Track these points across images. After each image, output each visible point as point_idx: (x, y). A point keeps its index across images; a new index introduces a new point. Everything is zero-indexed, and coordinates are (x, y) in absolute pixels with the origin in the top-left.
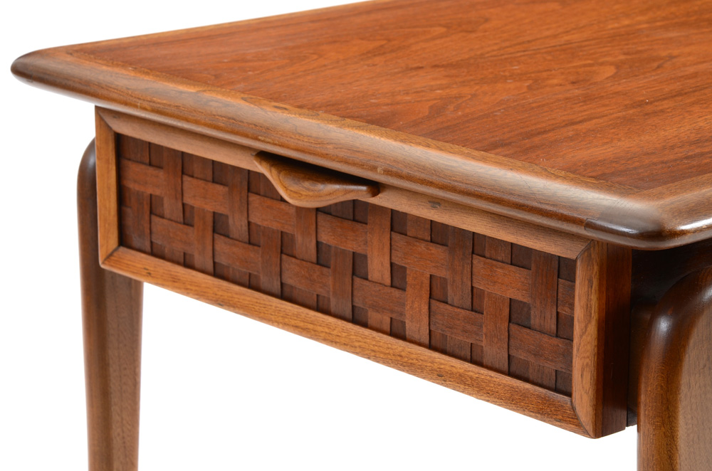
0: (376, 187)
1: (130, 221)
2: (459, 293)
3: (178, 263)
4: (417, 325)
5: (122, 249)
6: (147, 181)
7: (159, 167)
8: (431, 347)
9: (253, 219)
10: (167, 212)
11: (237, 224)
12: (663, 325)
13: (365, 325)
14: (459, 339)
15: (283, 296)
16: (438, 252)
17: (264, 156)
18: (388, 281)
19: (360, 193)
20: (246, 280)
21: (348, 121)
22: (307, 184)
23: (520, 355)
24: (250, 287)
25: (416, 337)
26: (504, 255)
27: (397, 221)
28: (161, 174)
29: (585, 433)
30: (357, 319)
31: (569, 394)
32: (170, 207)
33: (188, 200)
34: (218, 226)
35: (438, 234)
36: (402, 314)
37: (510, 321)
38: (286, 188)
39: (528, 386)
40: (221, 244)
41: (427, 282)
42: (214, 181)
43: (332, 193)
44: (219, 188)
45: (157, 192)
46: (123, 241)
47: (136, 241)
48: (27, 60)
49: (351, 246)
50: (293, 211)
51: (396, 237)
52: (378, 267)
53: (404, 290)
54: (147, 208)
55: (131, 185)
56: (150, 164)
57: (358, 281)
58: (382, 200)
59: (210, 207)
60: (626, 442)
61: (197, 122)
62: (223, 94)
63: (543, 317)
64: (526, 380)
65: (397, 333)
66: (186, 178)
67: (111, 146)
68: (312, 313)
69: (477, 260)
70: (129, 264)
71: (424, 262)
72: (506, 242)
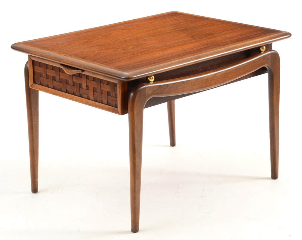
0: (83, 71)
1: (36, 78)
2: (98, 90)
4: (91, 97)
5: (34, 84)
6: (39, 70)
7: (42, 67)
8: (94, 101)
9: (60, 77)
10: (43, 76)
11: (57, 78)
12: (132, 94)
13: (82, 97)
14: (99, 99)
15: (67, 92)
16: (95, 82)
17: (62, 65)
18: (86, 89)
19: (80, 72)
20: (59, 89)
22: (70, 70)
23: (109, 101)
24: (60, 91)
25: (91, 99)
26: (106, 83)
27: (87, 77)
28: (42, 68)
29: (120, 114)
30: (81, 96)
31: (117, 108)
32: (44, 75)
33: (47, 74)
34: (54, 79)
35: (95, 79)
36: (89, 95)
37: (107, 95)
38: (66, 71)
39: (111, 107)
40: (54, 82)
41: (93, 88)
42: (53, 70)
43: (75, 72)
45: (41, 72)
46: (34, 82)
47: (37, 82)
48: (14, 45)
49: (79, 82)
50: (68, 75)
51: (87, 80)
52: (84, 86)
53: (89, 90)
54: (39, 75)
55: (36, 71)
56: (40, 66)
57: (81, 89)
58: (84, 73)
59: (52, 75)
60: (126, 116)
62: (54, 52)
63: (112, 94)
64: (110, 106)
65: (88, 98)
66: (47, 69)
67: (32, 63)
68: (72, 95)
69: (101, 84)
70: (36, 87)
71: (92, 85)
72: (106, 81)
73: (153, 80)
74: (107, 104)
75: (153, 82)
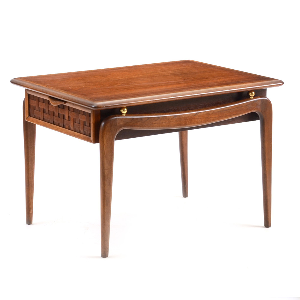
0: (65, 102)
1: (31, 111)
2: (77, 121)
3: (38, 119)
4: (72, 128)
5: (29, 117)
6: (34, 103)
7: (35, 100)
8: (74, 131)
9: (49, 110)
10: (36, 109)
11: (47, 111)
12: (103, 124)
13: (65, 128)
14: (78, 129)
15: (54, 124)
16: (74, 113)
17: (50, 97)
18: (68, 119)
19: (63, 103)
20: (48, 122)
21: (62, 90)
22: (54, 102)
23: (85, 131)
24: (49, 123)
25: (72, 129)
26: (83, 113)
27: (69, 108)
28: (35, 101)
29: (92, 143)
30: (64, 127)
31: (91, 137)
32: (37, 108)
33: (39, 107)
34: (44, 111)
35: (75, 110)
36: (70, 125)
37: (84, 125)
38: (52, 103)
39: (86, 136)
40: (45, 115)
41: (73, 119)
42: (43, 103)
43: (59, 103)
44: (44, 104)
45: (35, 105)
46: (29, 115)
47: (31, 115)
48: (15, 80)
49: (63, 113)
50: (55, 107)
51: (69, 111)
52: (67, 117)
53: (70, 121)
54: (33, 108)
55: (31, 104)
56: (34, 100)
57: (64, 120)
58: (67, 104)
59: (43, 108)
60: (98, 145)
61: (38, 90)
62: (44, 86)
63: (87, 124)
64: (86, 135)
65: (69, 129)
66: (39, 102)
67: (27, 96)
68: (58, 126)
69: (80, 114)
70: (31, 120)
71: (73, 116)
72: (83, 111)
73: (126, 112)
74: (83, 133)
75: (126, 114)
